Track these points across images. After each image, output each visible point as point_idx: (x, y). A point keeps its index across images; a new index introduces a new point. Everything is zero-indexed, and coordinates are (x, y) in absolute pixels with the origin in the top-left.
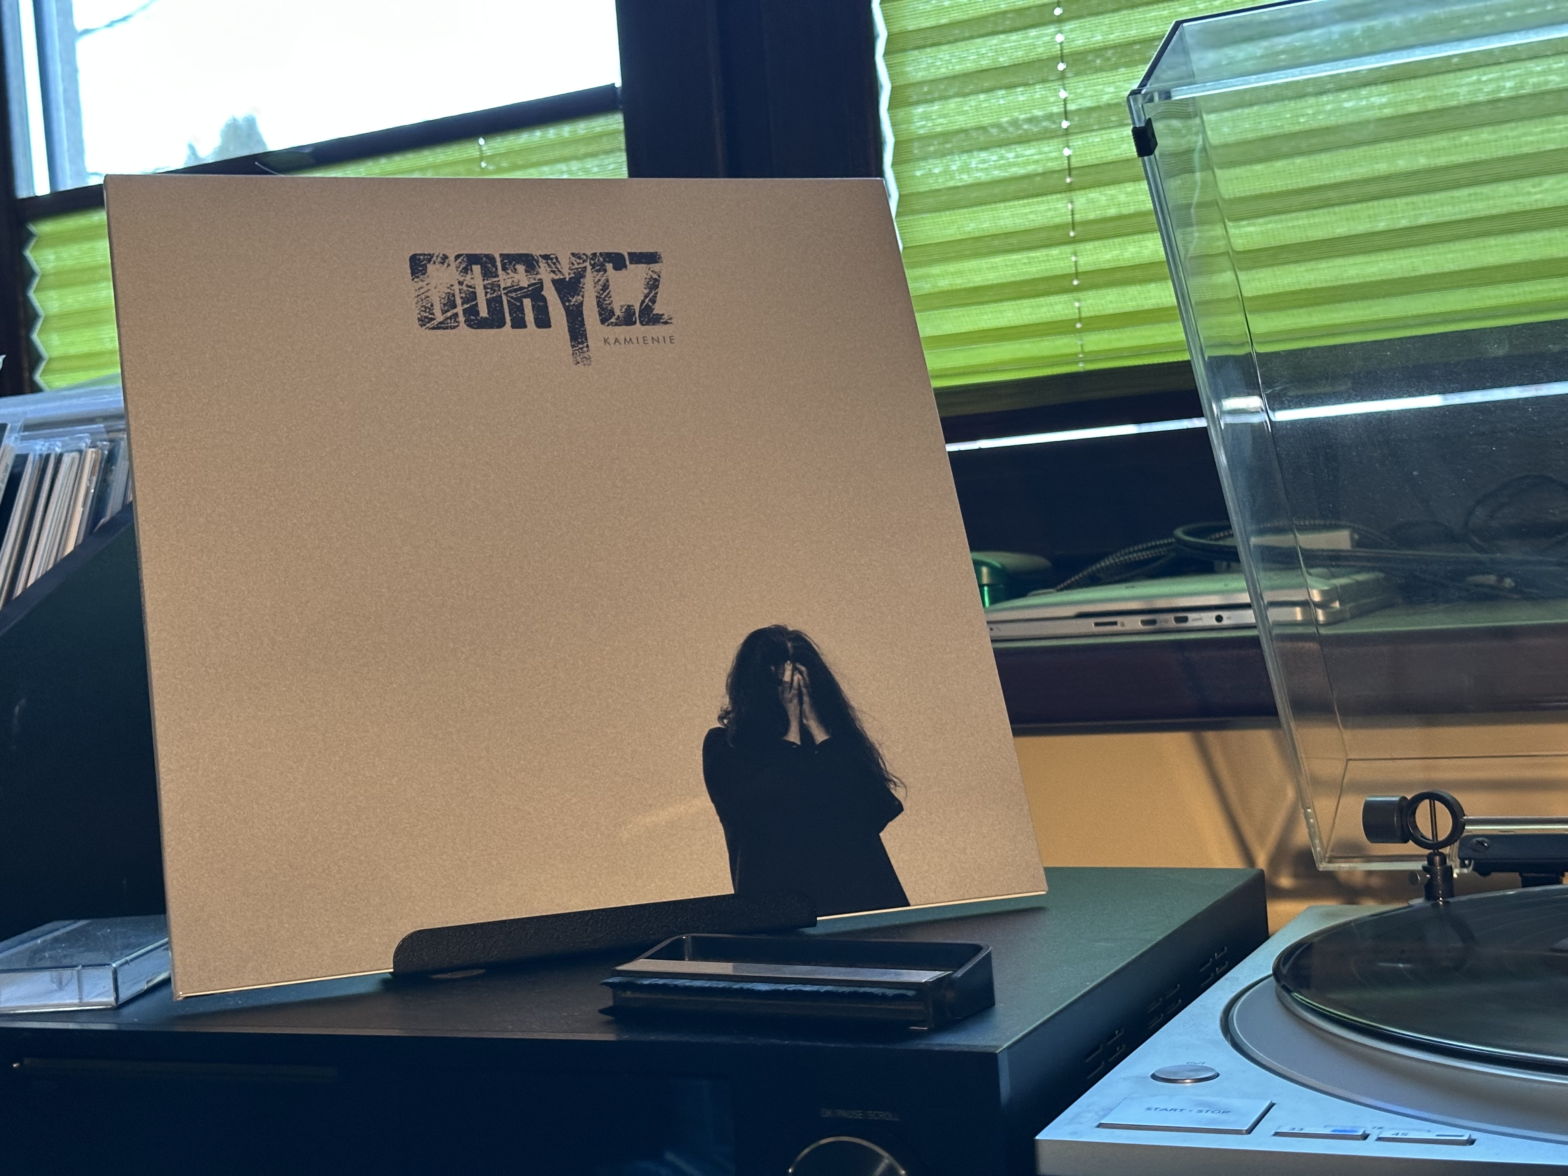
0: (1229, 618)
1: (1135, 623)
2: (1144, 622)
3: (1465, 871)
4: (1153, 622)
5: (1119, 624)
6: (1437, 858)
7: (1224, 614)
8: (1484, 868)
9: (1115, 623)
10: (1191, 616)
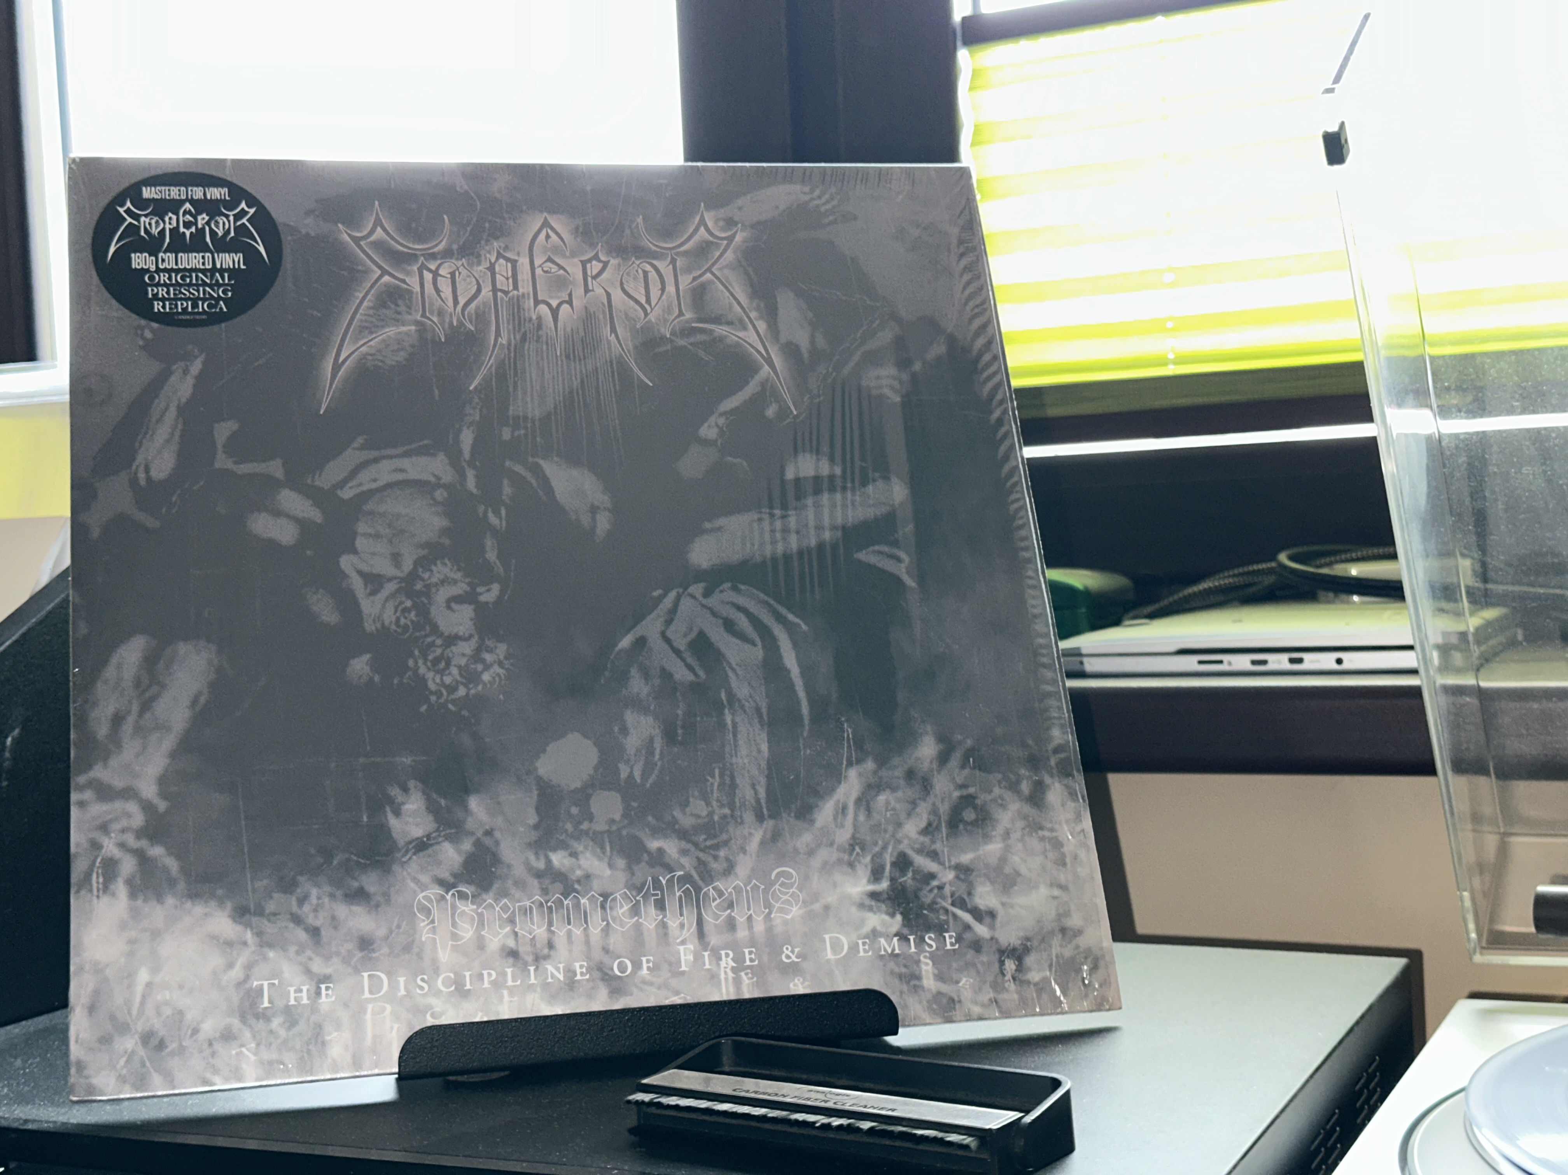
0: (1351, 661)
1: (1243, 662)
2: (1254, 662)
4: (1264, 662)
5: (1226, 662)
7: (1344, 656)
9: (1221, 662)
10: (1307, 657)
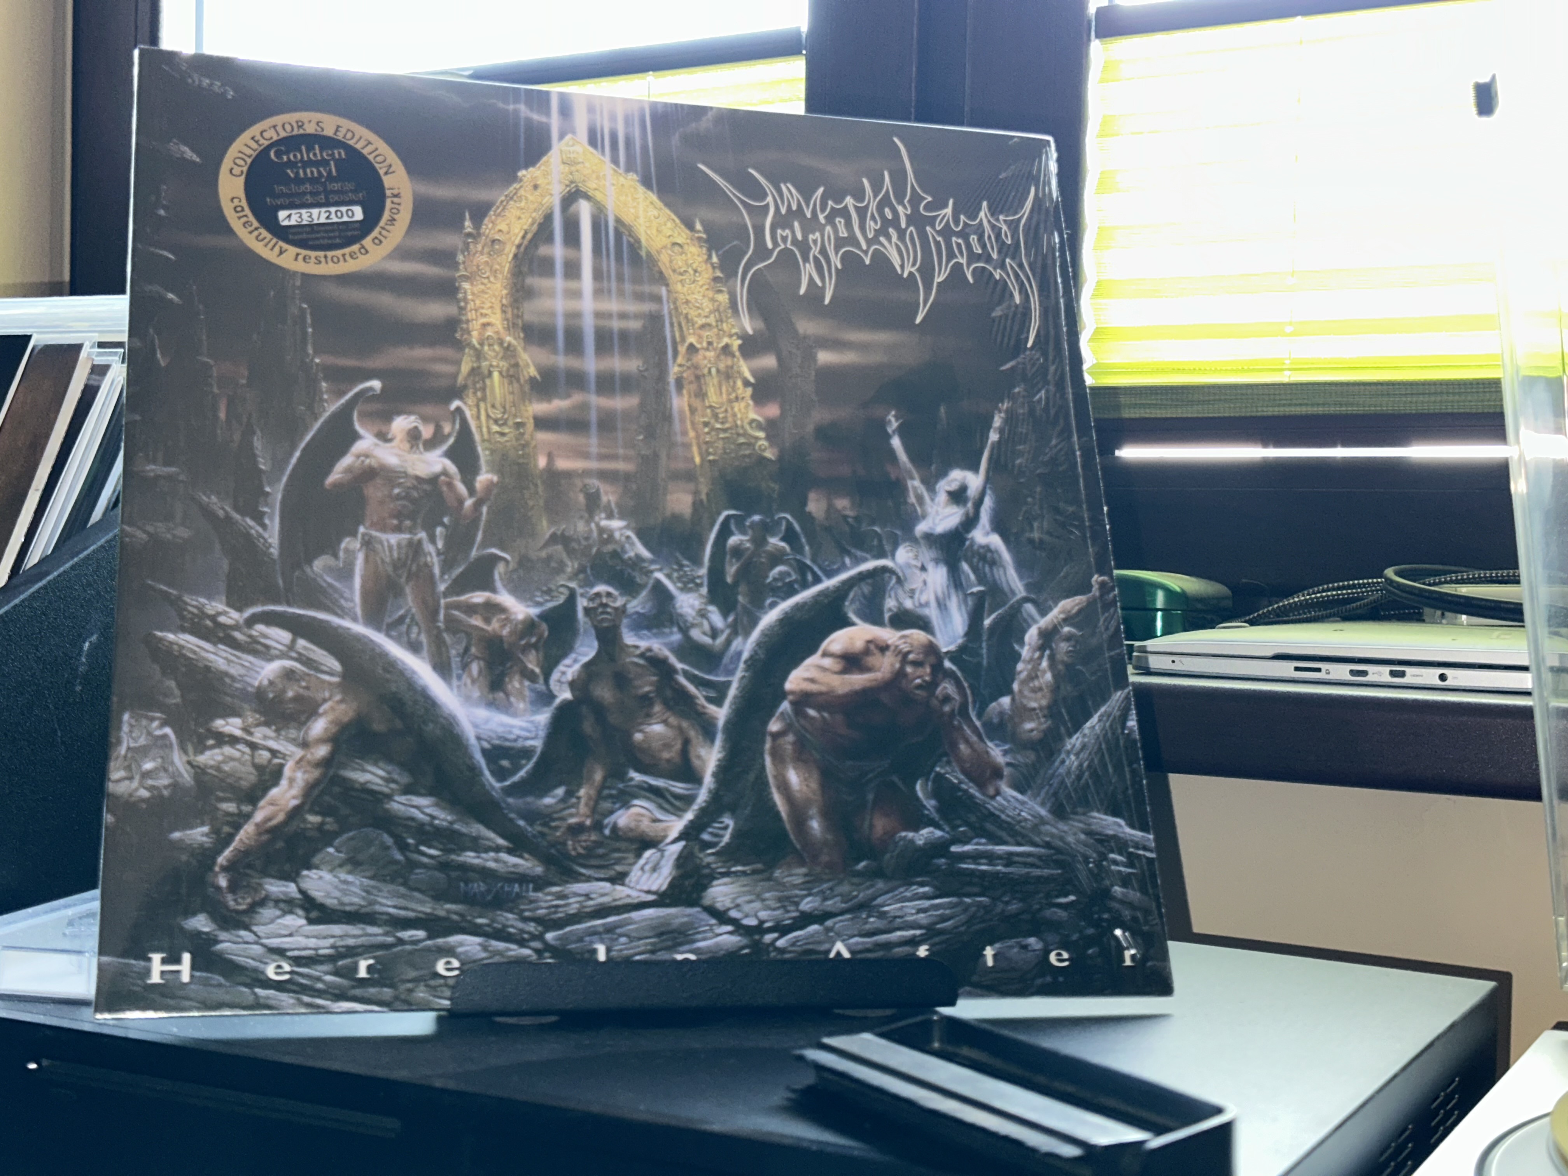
0: (1455, 678)
1: (1343, 672)
2: (1353, 673)
4: (1364, 673)
5: (1323, 670)
7: (1448, 672)
10: (1409, 670)
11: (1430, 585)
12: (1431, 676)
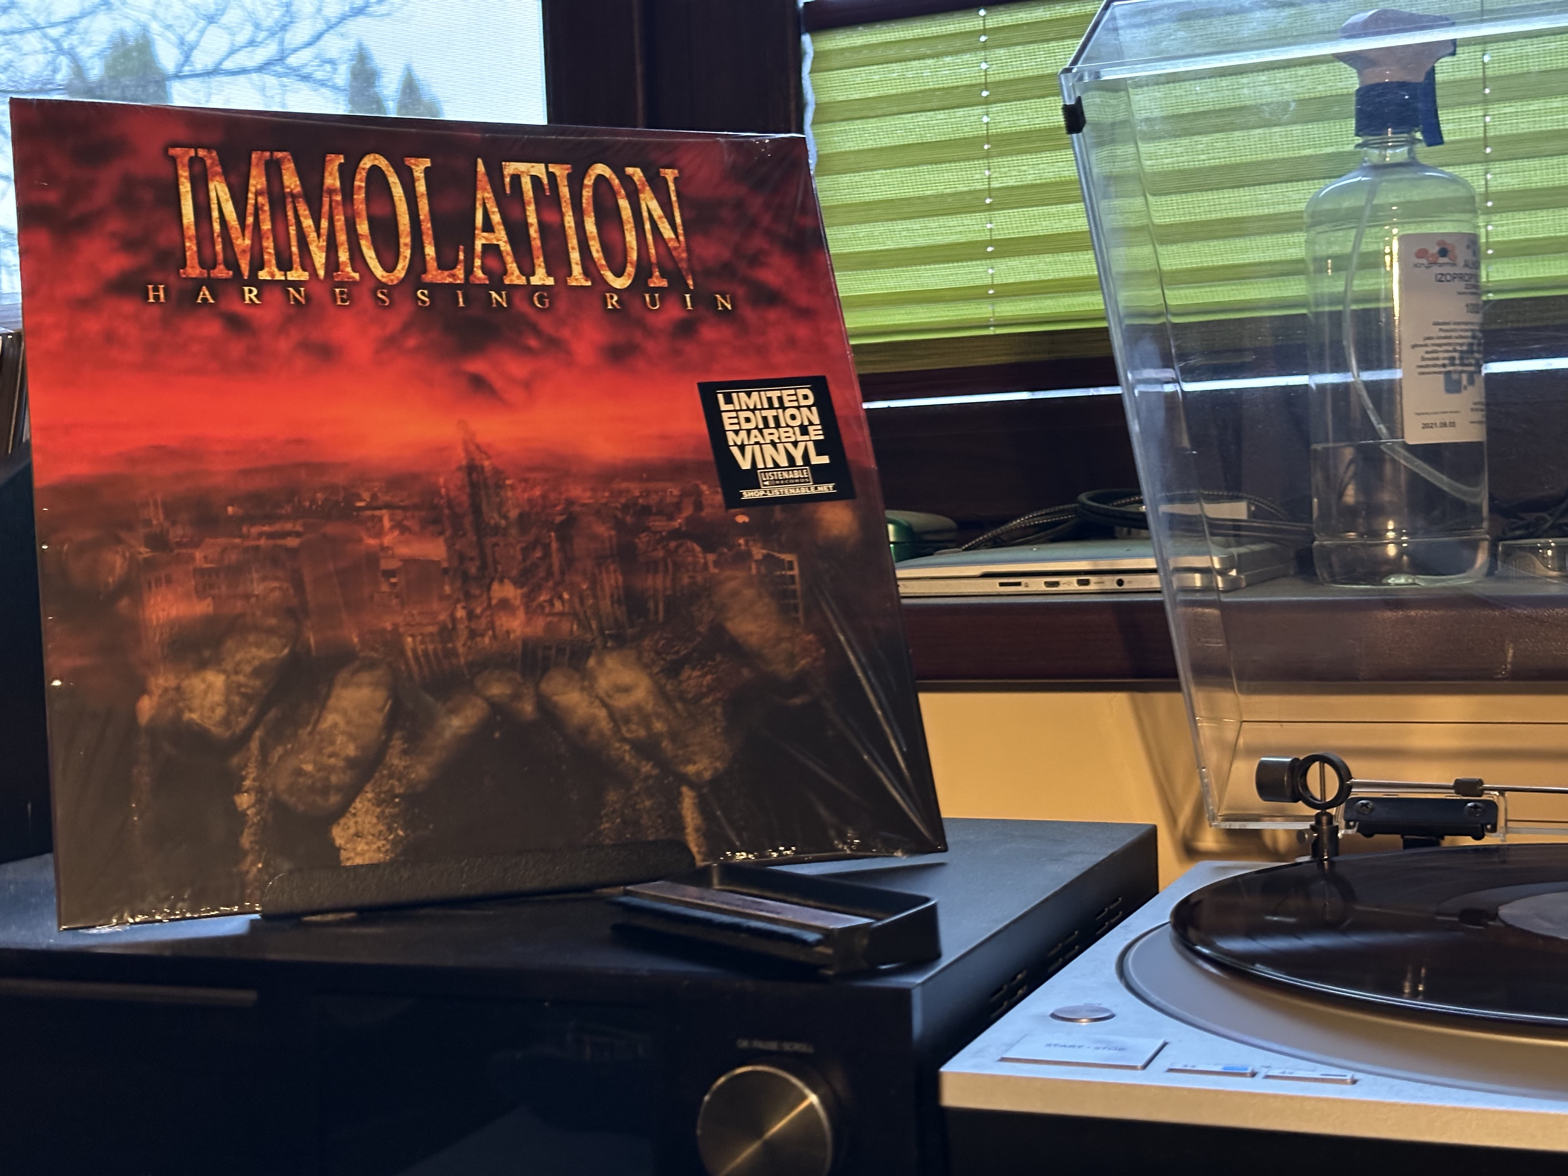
0: (1130, 582)
1: (1038, 585)
2: (1048, 584)
3: (1350, 832)
4: (1056, 584)
5: (1023, 583)
6: (1324, 819)
7: (1124, 578)
8: (1368, 830)
9: (1019, 584)
10: (1093, 579)
11: (1118, 506)
12: (1110, 583)
